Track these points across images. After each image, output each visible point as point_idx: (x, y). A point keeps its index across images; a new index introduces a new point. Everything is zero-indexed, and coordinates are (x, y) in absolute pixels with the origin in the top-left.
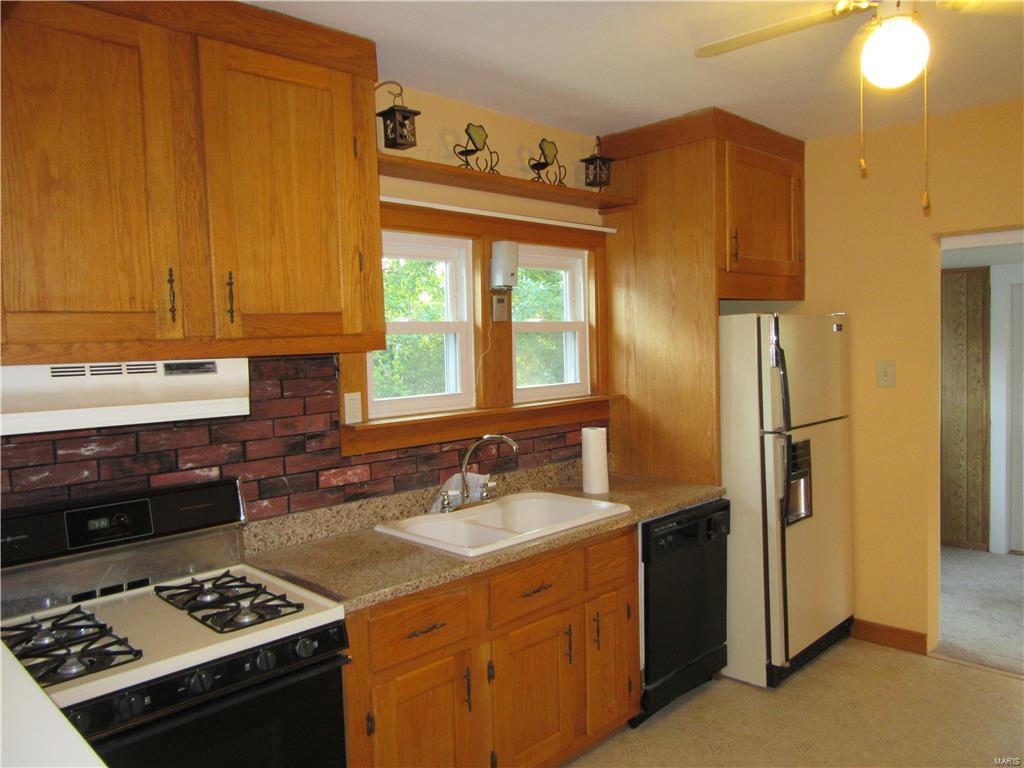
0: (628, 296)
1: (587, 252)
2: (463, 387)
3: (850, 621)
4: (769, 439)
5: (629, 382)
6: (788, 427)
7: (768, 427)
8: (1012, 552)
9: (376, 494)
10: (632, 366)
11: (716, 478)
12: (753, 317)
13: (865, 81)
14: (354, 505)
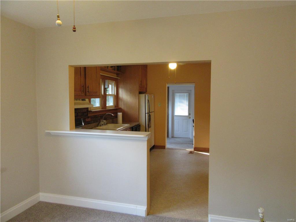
0: (122, 90)
1: (114, 82)
2: (100, 105)
3: (154, 146)
4: (147, 114)
5: (121, 106)
6: (149, 112)
7: (146, 112)
8: (172, 137)
9: (92, 123)
10: (122, 102)
11: (138, 121)
12: (144, 95)
13: (170, 69)
14: (89, 125)
